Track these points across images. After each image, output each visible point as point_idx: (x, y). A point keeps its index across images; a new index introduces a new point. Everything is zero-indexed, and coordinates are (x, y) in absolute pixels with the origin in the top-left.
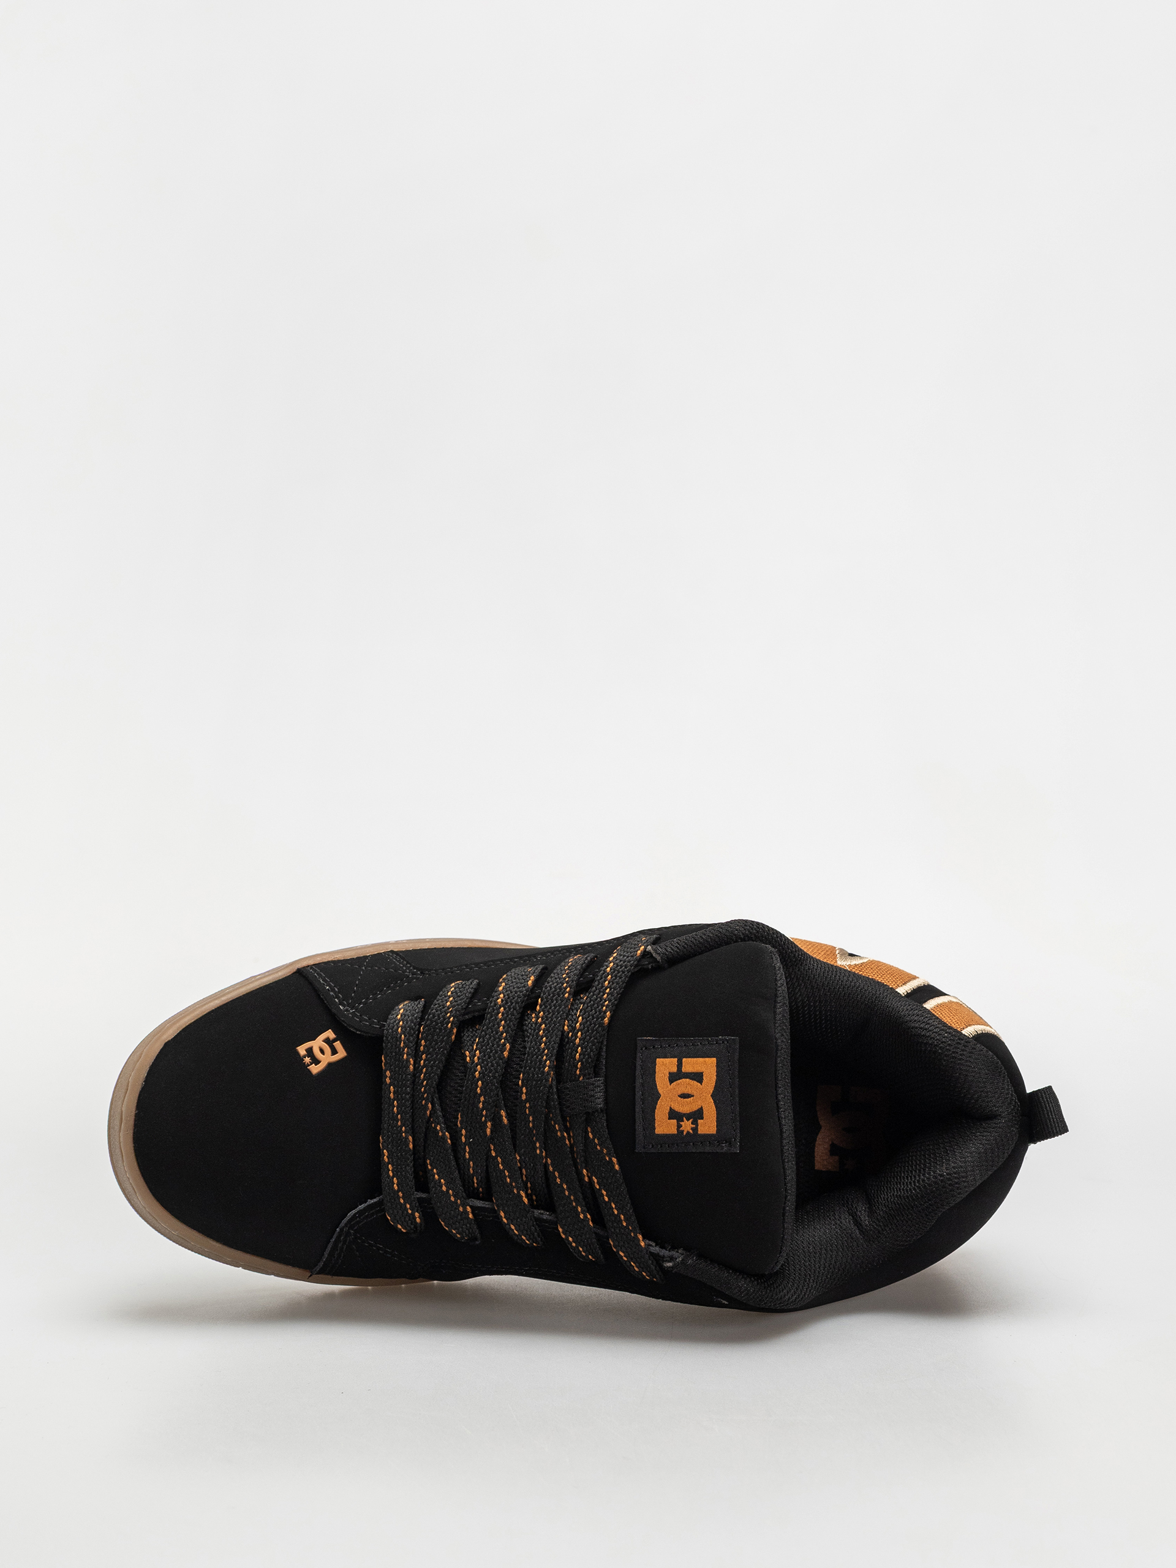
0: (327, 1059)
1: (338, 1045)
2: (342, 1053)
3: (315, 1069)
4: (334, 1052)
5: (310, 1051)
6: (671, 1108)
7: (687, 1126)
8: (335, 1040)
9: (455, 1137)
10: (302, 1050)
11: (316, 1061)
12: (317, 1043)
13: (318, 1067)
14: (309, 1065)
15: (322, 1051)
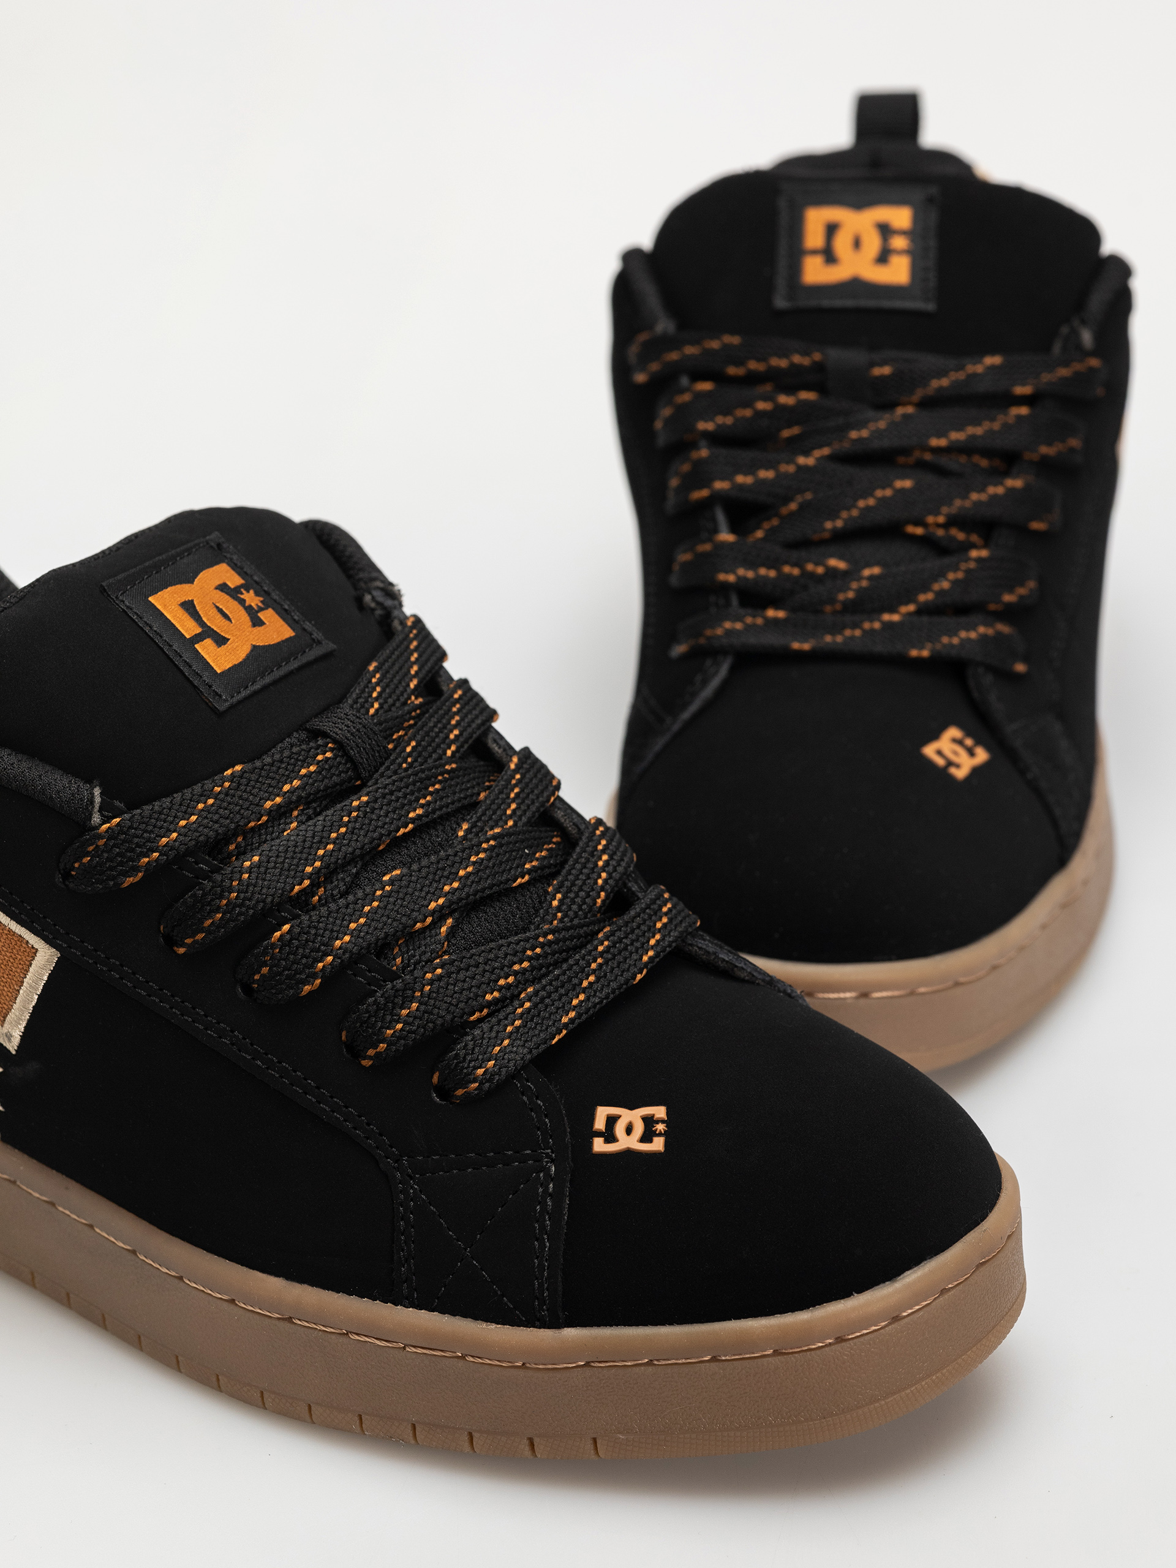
0: (631, 1116)
1: (600, 1124)
2: (602, 1113)
3: (659, 1112)
4: (612, 1121)
5: (646, 1138)
6: (253, 627)
7: (252, 598)
8: (599, 1134)
9: (543, 877)
10: (658, 1145)
11: (649, 1121)
12: (629, 1142)
13: (652, 1113)
14: (663, 1121)
15: (629, 1130)
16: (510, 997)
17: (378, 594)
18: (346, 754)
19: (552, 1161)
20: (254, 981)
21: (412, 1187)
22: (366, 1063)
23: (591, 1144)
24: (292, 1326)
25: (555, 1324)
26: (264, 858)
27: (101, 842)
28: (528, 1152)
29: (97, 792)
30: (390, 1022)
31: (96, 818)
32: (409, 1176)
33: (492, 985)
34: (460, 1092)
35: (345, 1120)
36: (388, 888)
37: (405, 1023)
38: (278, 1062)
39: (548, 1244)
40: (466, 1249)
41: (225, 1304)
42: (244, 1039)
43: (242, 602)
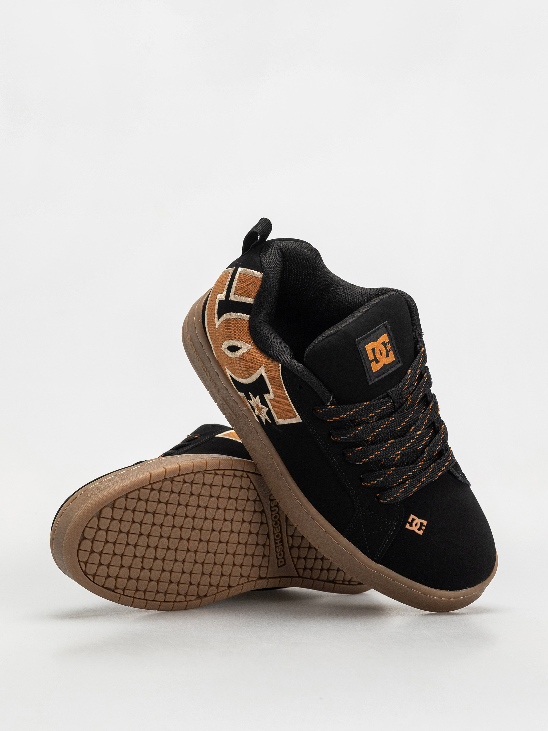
0: (418, 521)
1: (410, 520)
2: (412, 517)
3: (425, 523)
4: (413, 520)
5: (419, 529)
6: (386, 357)
7: (389, 347)
8: (409, 523)
9: (425, 446)
10: (421, 533)
11: (422, 524)
12: (415, 528)
13: (423, 522)
14: (425, 526)
15: (416, 525)
16: (404, 482)
17: (417, 334)
18: (394, 405)
19: (395, 526)
20: (347, 454)
21: (359, 514)
22: (363, 484)
23: (405, 525)
24: (314, 521)
25: (377, 562)
26: (363, 429)
27: (327, 410)
28: (390, 521)
29: (332, 397)
30: (374, 480)
31: (328, 404)
32: (360, 511)
33: (401, 477)
34: (382, 501)
35: (351, 493)
36: (389, 445)
37: (377, 482)
38: (343, 472)
39: (385, 546)
40: (365, 535)
41: (299, 505)
42: (337, 463)
43: (386, 348)
